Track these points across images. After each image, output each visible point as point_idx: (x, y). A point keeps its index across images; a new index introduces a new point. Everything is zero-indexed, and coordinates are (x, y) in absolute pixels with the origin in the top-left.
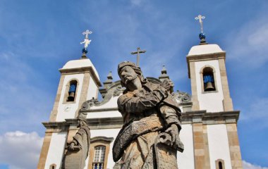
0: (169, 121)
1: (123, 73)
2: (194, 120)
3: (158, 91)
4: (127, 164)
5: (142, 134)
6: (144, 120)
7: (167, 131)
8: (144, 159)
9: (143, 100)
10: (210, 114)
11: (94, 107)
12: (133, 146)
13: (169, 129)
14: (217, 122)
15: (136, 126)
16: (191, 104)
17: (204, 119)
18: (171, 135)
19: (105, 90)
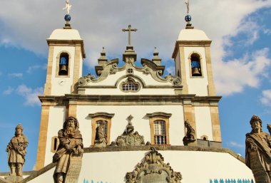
2: (185, 102)
10: (198, 97)
11: (91, 84)
14: (202, 104)
16: (181, 87)
17: (193, 101)
19: (102, 67)
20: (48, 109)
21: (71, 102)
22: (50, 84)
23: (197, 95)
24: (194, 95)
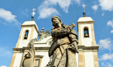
0: (73, 40)
1: (54, 20)
3: (69, 28)
4: (55, 56)
5: (62, 45)
6: (62, 39)
7: (72, 43)
8: (62, 55)
9: (62, 31)
12: (58, 50)
13: (73, 43)
14: (89, 51)
15: (59, 41)
18: (74, 45)
19: (41, 35)
20: (16, 54)
21: (25, 51)
22: (19, 43)
23: (85, 46)
24: (84, 46)
